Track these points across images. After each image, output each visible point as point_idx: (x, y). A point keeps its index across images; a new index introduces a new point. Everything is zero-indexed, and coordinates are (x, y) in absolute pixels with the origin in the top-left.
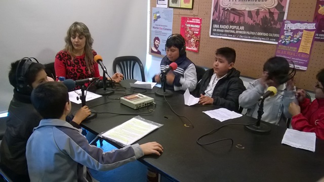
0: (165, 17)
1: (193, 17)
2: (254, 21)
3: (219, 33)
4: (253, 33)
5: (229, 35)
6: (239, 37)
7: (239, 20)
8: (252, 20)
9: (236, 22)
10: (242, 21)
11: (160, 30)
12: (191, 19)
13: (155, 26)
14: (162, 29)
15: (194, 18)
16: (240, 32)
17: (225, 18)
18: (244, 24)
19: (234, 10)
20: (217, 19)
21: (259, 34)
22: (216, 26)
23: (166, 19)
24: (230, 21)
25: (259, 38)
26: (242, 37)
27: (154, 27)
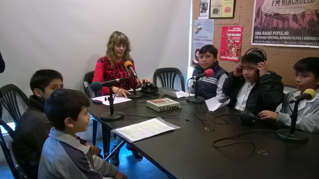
0: (206, 28)
1: (234, 25)
2: (300, 25)
3: (262, 40)
4: (299, 38)
5: (273, 42)
6: (283, 44)
7: (283, 25)
8: (297, 23)
9: (280, 27)
10: (286, 26)
11: (201, 42)
12: (231, 28)
13: (197, 38)
14: (203, 40)
15: (235, 27)
16: (285, 38)
17: (267, 25)
18: (289, 29)
19: (277, 15)
20: (259, 26)
21: (306, 38)
22: (258, 33)
23: (207, 30)
24: (273, 27)
25: (306, 43)
26: (286, 42)
27: (195, 39)
